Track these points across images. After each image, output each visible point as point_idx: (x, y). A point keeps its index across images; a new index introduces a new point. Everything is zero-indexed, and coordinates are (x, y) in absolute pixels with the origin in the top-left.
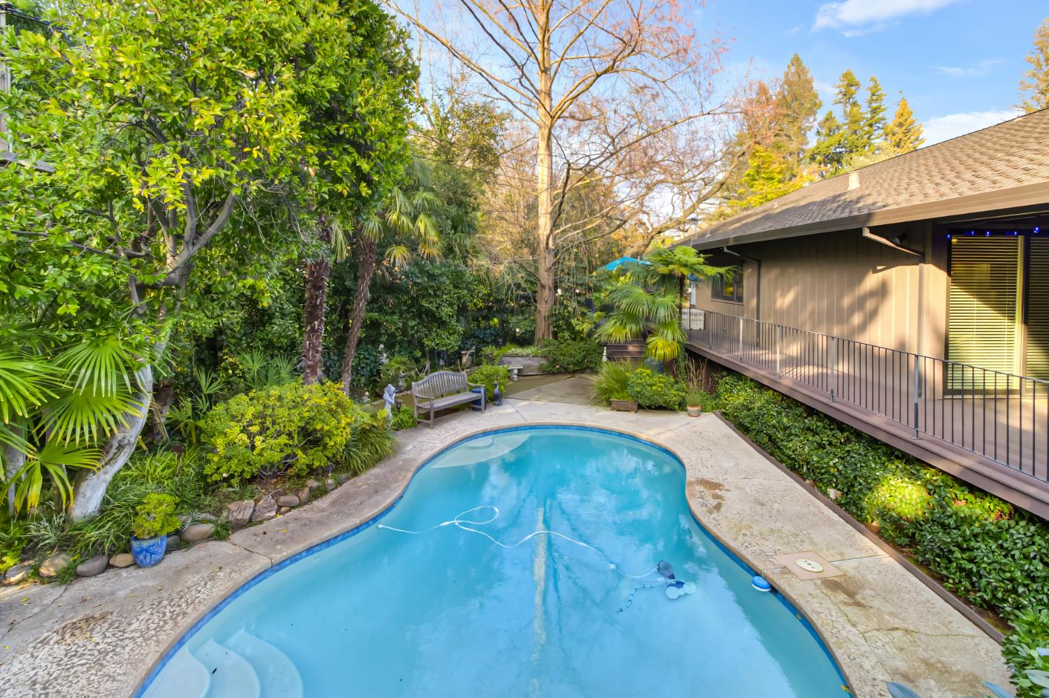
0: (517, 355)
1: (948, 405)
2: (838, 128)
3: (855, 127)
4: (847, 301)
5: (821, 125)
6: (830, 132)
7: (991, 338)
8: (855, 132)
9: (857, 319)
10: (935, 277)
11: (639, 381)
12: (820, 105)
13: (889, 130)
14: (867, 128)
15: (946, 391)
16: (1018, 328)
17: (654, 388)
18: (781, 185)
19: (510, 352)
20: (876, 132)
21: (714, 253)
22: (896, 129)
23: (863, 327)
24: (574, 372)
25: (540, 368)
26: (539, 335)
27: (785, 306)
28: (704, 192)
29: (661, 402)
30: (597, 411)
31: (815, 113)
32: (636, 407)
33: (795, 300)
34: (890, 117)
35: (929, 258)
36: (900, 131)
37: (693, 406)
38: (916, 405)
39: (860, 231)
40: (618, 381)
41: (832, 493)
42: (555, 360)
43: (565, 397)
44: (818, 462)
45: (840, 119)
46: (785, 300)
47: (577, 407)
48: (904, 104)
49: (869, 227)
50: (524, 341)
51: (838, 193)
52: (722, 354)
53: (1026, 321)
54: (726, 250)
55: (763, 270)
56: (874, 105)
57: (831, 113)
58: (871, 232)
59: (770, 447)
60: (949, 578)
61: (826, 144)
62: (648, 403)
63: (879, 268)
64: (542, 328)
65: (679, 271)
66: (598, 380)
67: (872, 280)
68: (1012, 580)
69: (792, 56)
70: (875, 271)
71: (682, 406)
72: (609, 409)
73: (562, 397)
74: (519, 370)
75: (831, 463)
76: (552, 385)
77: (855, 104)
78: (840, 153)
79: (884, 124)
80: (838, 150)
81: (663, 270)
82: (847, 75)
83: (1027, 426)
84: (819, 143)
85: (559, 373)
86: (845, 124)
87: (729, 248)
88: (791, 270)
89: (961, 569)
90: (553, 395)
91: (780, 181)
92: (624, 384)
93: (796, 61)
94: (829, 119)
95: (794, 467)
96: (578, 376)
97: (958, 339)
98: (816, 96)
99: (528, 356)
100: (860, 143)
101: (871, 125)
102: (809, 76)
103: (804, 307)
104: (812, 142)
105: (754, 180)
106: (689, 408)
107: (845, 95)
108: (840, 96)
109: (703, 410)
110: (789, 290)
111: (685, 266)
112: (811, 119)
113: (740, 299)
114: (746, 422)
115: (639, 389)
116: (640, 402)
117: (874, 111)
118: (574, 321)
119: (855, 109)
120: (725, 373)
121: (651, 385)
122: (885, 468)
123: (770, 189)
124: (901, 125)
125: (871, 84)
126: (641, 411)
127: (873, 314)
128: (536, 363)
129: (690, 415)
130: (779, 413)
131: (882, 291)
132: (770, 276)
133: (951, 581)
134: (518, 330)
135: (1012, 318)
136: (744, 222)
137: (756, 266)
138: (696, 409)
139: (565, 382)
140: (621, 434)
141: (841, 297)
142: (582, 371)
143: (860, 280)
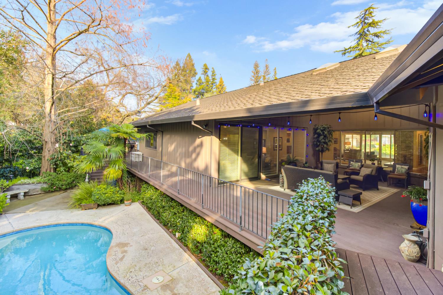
0: (25, 184)
1: (219, 188)
2: (203, 83)
3: (208, 84)
4: (191, 149)
5: (197, 81)
6: (200, 84)
7: (233, 162)
8: (208, 86)
9: (194, 156)
10: (215, 140)
11: (99, 192)
12: (197, 74)
13: (217, 87)
14: (211, 85)
15: (219, 184)
16: (239, 158)
17: (106, 195)
18: (179, 101)
19: (20, 182)
20: (214, 87)
21: (142, 128)
22: (219, 87)
23: (195, 159)
24: (66, 189)
25: (42, 189)
26: (43, 170)
27: (171, 151)
28: (150, 100)
29: (110, 202)
30: (72, 212)
31: (195, 76)
32: (96, 206)
33: (174, 148)
34: (218, 81)
35: (213, 134)
36: (220, 87)
37: (127, 201)
38: (203, 195)
39: (191, 122)
40: (87, 193)
41: (178, 235)
42: (52, 184)
43: (53, 207)
44: (173, 221)
45: (203, 80)
46: (171, 148)
47: (59, 211)
48: (221, 78)
49: (193, 121)
50: (32, 174)
51: (193, 106)
52: (143, 175)
53: (241, 156)
54: (148, 126)
55: (164, 136)
56: (213, 77)
57: (200, 77)
58: (194, 123)
59: (157, 216)
60: (210, 266)
61: (199, 88)
62: (103, 203)
63: (200, 137)
64: (46, 165)
65: (122, 136)
66: (77, 193)
67: (198, 141)
68: (227, 264)
69: (188, 53)
70: (199, 138)
71: (122, 201)
72: (80, 209)
73: (53, 206)
74: (25, 193)
75: (178, 221)
76: (48, 199)
77: (207, 76)
78: (203, 92)
79: (216, 84)
80: (203, 91)
81: (115, 135)
82: (205, 65)
83: (239, 194)
84: (196, 87)
85: (55, 191)
86: (205, 82)
87: (149, 125)
88: (173, 136)
89: (214, 261)
90: (45, 206)
91: (179, 99)
92: (90, 194)
93: (189, 56)
94: (200, 79)
95: (165, 225)
96: (69, 191)
97: (222, 163)
98: (195, 70)
99: (33, 183)
100: (209, 90)
101: (212, 84)
102: (193, 62)
103: (177, 151)
104: (195, 87)
105: (169, 97)
106: (125, 202)
107: (205, 72)
108: (203, 72)
109: (133, 201)
110: (172, 144)
111: (127, 133)
112: (194, 78)
113: (156, 148)
114: (149, 205)
115: (97, 197)
116: (99, 203)
117: (213, 79)
118: (67, 161)
119: (208, 77)
120: (144, 183)
121: (106, 193)
122: (194, 222)
123: (175, 102)
124: (220, 85)
125: (212, 70)
126: (100, 208)
127: (198, 154)
128: (39, 187)
129: (126, 206)
130: (162, 200)
131: (201, 145)
132: (166, 138)
133: (211, 267)
134: (27, 168)
135: (238, 155)
136: (161, 114)
137: (161, 133)
138: (129, 202)
139: (58, 196)
140: (82, 224)
141: (189, 148)
142: (72, 188)
143: (194, 141)
